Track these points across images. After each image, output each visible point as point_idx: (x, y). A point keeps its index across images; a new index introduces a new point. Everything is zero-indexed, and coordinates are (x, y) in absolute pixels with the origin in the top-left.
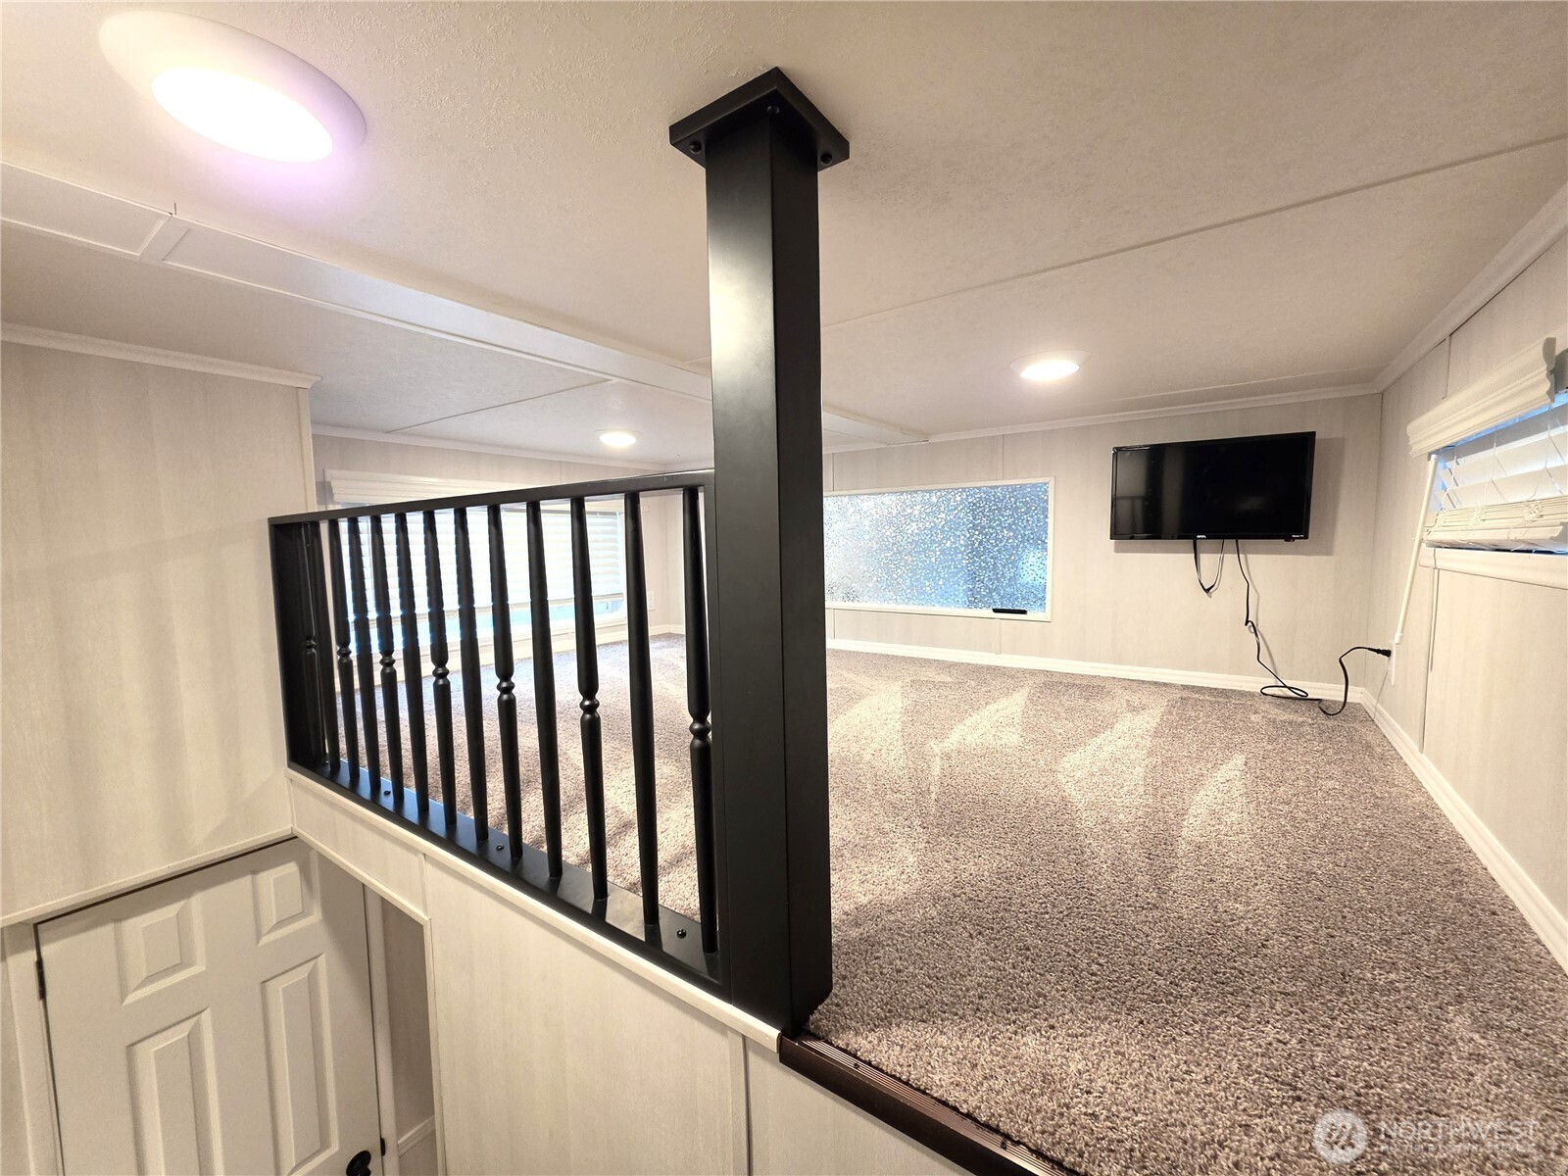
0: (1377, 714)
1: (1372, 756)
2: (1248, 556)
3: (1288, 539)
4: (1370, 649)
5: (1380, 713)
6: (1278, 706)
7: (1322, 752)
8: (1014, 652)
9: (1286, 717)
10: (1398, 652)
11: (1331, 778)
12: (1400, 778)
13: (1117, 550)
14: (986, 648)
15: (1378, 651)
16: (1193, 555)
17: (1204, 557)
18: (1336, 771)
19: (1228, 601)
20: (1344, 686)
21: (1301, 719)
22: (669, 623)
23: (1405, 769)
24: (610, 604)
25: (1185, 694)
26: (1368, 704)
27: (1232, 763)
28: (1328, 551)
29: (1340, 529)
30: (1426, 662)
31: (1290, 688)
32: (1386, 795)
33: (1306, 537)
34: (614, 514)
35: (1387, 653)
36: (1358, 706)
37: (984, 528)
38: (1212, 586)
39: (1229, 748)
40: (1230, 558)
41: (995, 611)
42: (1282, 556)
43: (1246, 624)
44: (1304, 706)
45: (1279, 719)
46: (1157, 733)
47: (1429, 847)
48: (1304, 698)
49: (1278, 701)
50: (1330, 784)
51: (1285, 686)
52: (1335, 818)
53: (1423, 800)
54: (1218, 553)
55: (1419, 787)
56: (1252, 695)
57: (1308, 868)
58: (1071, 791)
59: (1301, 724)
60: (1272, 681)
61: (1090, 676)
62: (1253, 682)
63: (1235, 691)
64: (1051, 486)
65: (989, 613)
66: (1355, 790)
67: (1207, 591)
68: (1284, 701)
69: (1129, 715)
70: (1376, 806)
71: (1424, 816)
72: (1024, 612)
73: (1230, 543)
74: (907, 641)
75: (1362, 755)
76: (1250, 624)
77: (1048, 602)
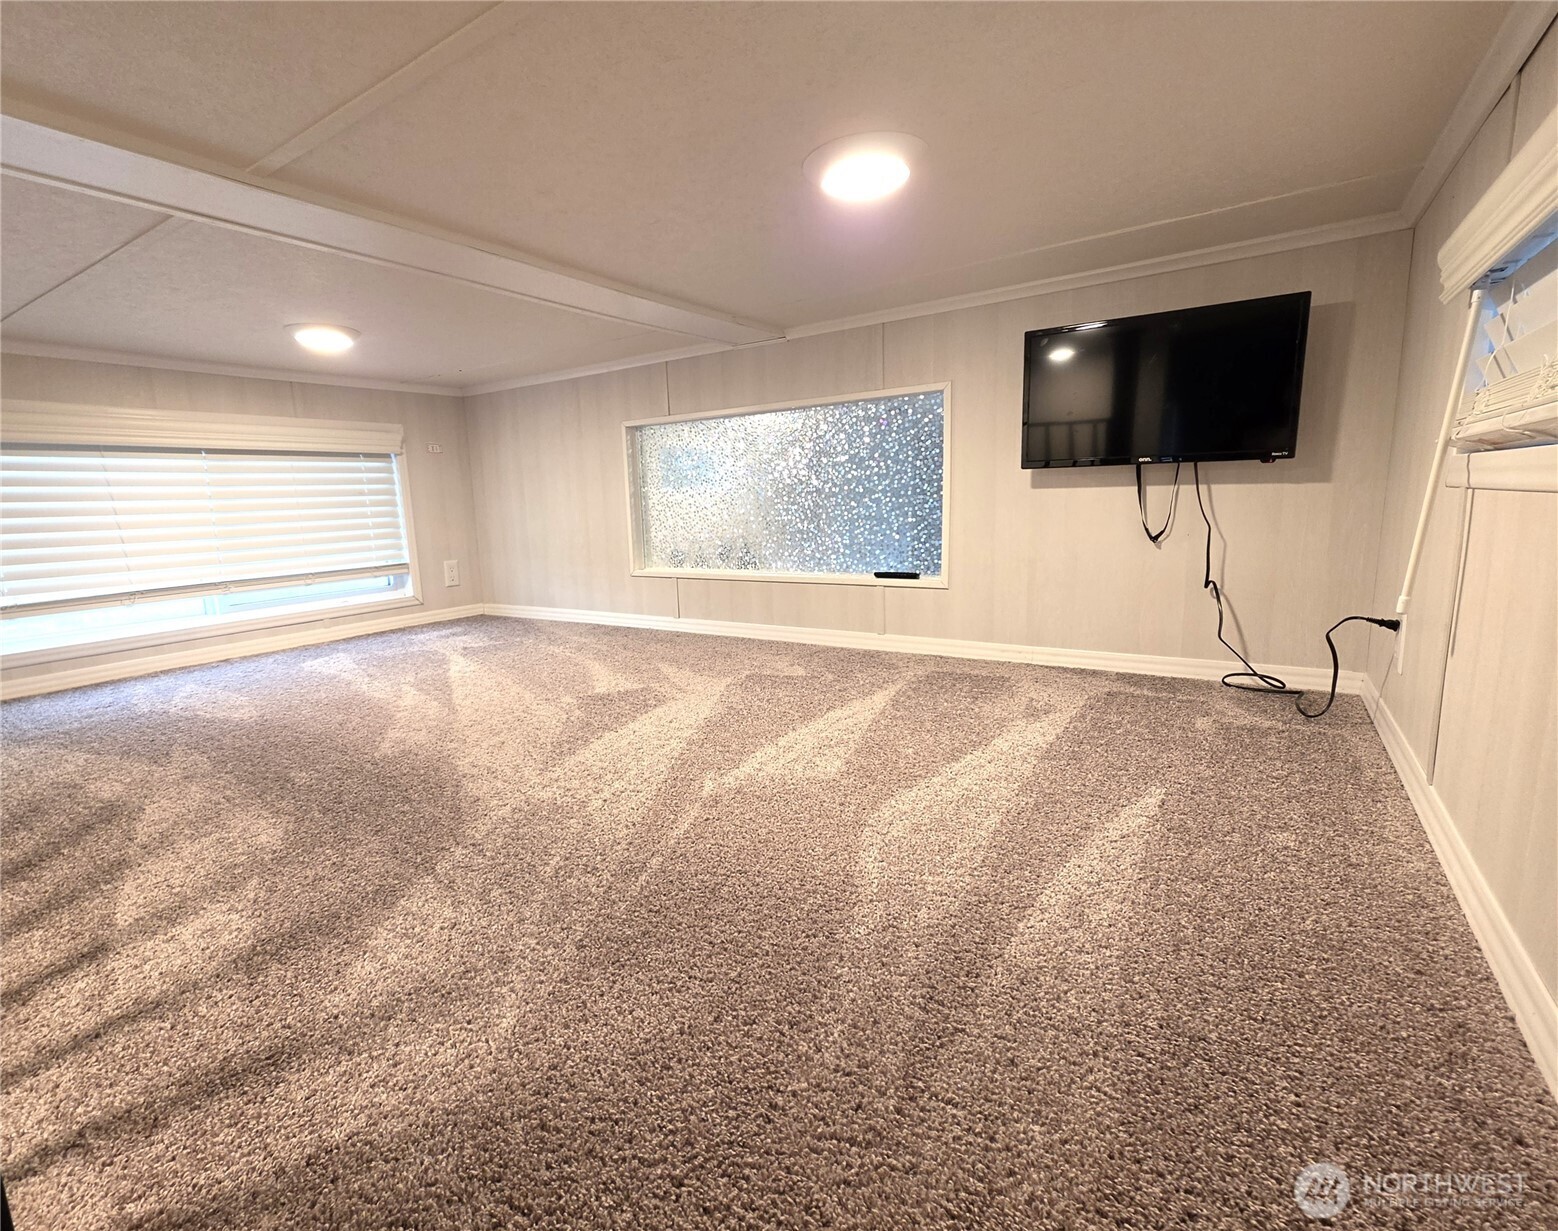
0: (1378, 715)
1: (1358, 786)
2: (1213, 487)
3: (1266, 458)
4: (1368, 620)
5: (1381, 712)
6: (1239, 702)
7: (1284, 781)
8: (903, 631)
9: (1247, 719)
10: (1409, 624)
11: (1284, 828)
12: (1393, 827)
13: (1035, 485)
14: (867, 627)
15: (1381, 623)
16: (1137, 488)
17: (1151, 491)
18: (1296, 813)
19: (1182, 553)
20: (1333, 671)
21: (1267, 724)
22: (482, 601)
23: (1406, 807)
24: (392, 578)
25: (1116, 687)
26: (1369, 698)
27: (1142, 802)
28: (1324, 476)
29: (1343, 442)
30: (1446, 640)
31: (1262, 677)
32: (1366, 860)
33: (1291, 455)
34: (387, 456)
35: (1394, 625)
36: (1355, 701)
37: (862, 460)
38: (1162, 532)
39: (1146, 776)
40: (1187, 490)
41: (878, 575)
42: (1259, 485)
43: (1206, 586)
44: (1277, 702)
45: (1237, 723)
46: (1049, 754)
47: (1419, 972)
48: (1281, 690)
49: (1244, 695)
50: (1283, 838)
51: (1255, 674)
52: (1274, 910)
53: (1423, 866)
54: (1170, 484)
55: (1422, 842)
56: (1209, 685)
57: (1196, 1024)
58: (869, 865)
59: (1265, 733)
60: (1240, 667)
61: (995, 663)
62: (1213, 668)
63: (1188, 680)
64: (947, 395)
65: (873, 580)
66: (1318, 850)
67: (1154, 539)
68: (1251, 695)
69: (1022, 723)
70: (1345, 881)
71: (1420, 903)
72: (915, 576)
73: (1187, 468)
74: (769, 619)
75: (1342, 785)
76: (1211, 585)
77: (944, 562)
